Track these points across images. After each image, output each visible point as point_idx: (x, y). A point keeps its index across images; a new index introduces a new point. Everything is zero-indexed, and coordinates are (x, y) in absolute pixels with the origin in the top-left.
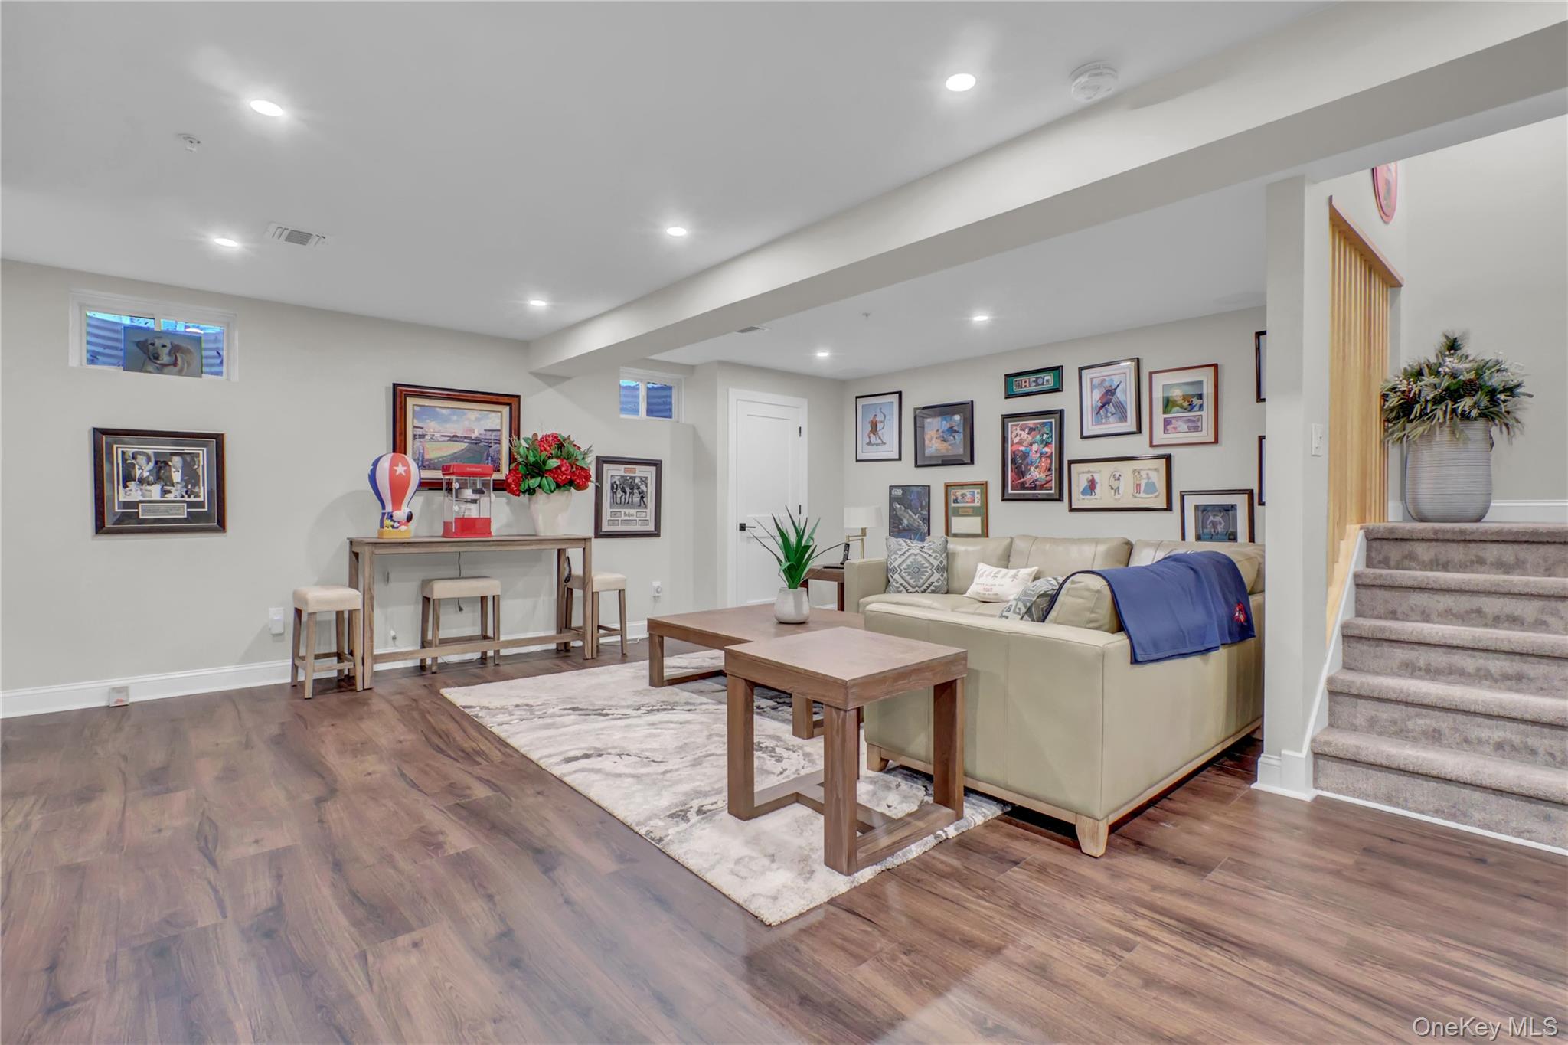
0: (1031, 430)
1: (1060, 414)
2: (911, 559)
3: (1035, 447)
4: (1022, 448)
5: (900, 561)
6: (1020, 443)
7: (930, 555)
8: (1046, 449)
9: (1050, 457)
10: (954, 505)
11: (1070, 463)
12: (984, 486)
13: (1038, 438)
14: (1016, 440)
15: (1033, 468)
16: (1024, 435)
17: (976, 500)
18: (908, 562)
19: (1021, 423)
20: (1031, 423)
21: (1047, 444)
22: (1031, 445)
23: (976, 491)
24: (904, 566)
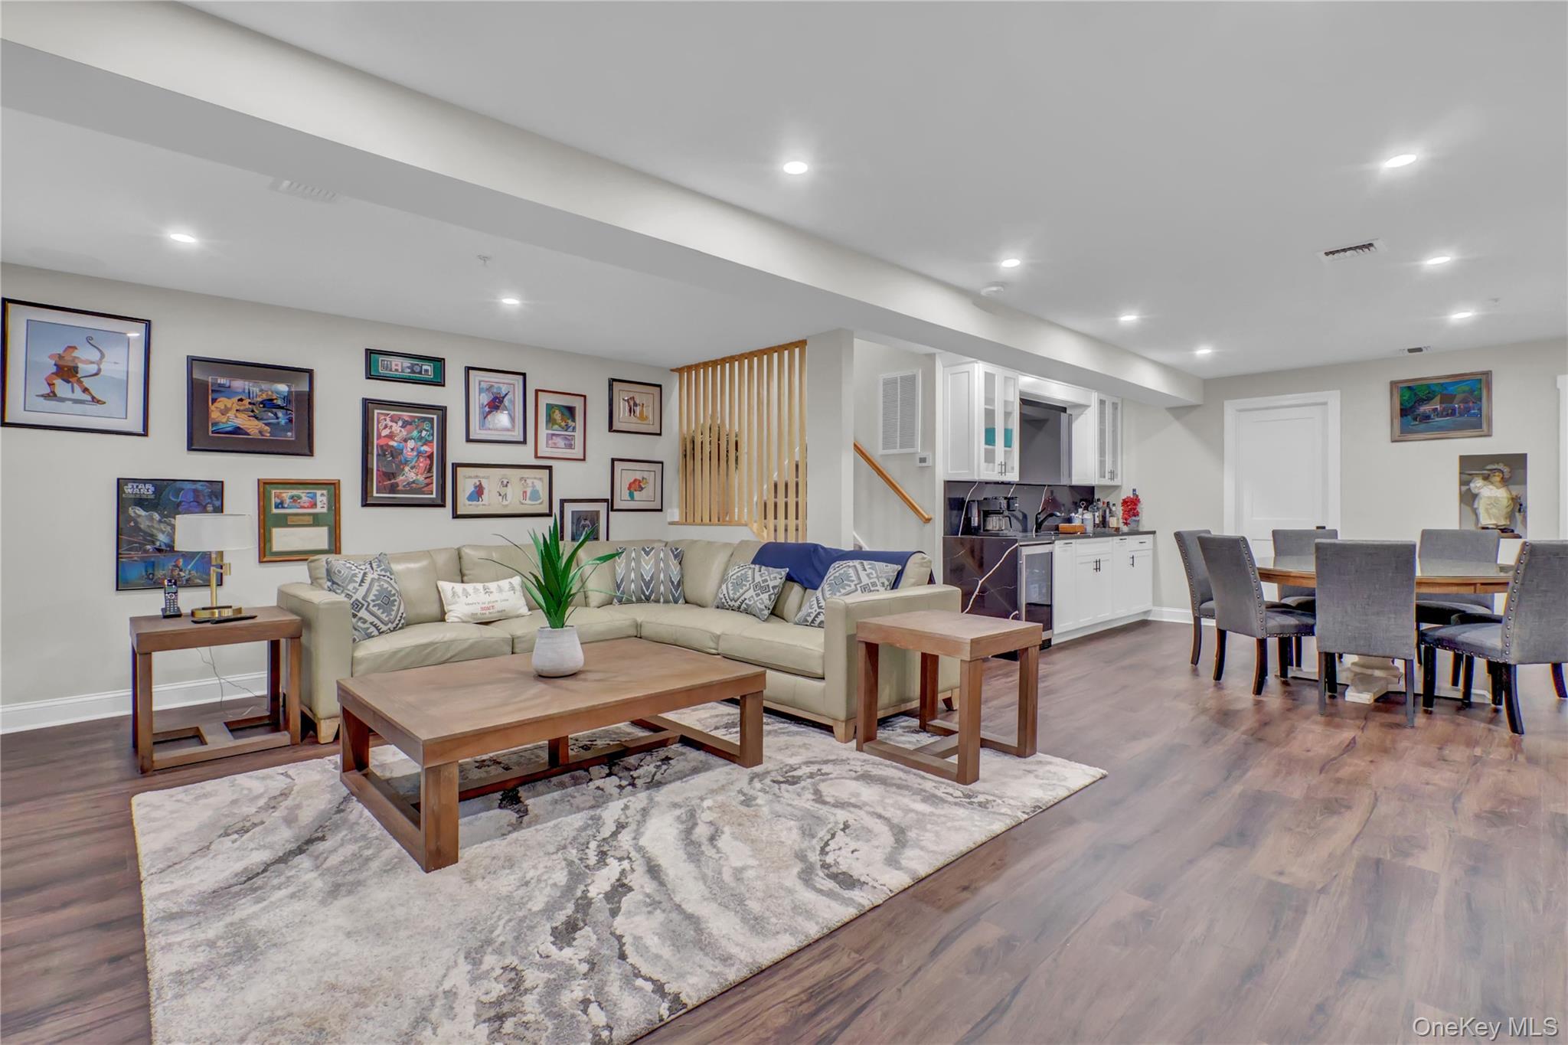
0: (405, 424)
1: (442, 411)
2: (376, 587)
3: (411, 444)
4: (394, 444)
5: (362, 590)
6: (391, 436)
8: (425, 448)
9: (430, 457)
10: (275, 511)
11: (455, 466)
12: (333, 488)
13: (415, 433)
14: (385, 432)
15: (407, 469)
16: (396, 428)
17: (319, 505)
18: (374, 592)
19: (392, 413)
20: (406, 415)
21: (427, 443)
22: (405, 441)
23: (319, 493)
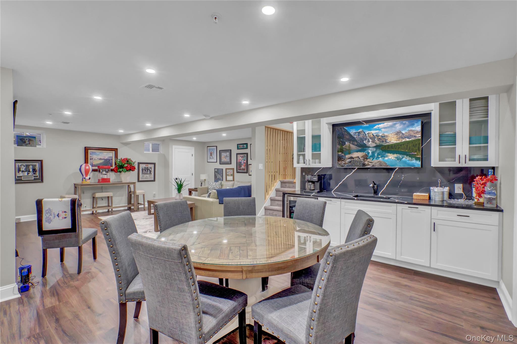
0: (242, 157)
1: (247, 154)
2: (213, 186)
3: (243, 161)
4: (240, 161)
5: (210, 187)
6: (240, 160)
7: (217, 185)
8: (245, 162)
9: (245, 163)
10: (227, 173)
11: (249, 165)
12: (233, 169)
13: (243, 159)
14: (239, 159)
15: (242, 166)
16: (241, 158)
17: (232, 172)
18: (212, 187)
19: (240, 155)
20: (242, 155)
21: (245, 160)
22: (242, 160)
23: (232, 170)
24: (211, 188)
